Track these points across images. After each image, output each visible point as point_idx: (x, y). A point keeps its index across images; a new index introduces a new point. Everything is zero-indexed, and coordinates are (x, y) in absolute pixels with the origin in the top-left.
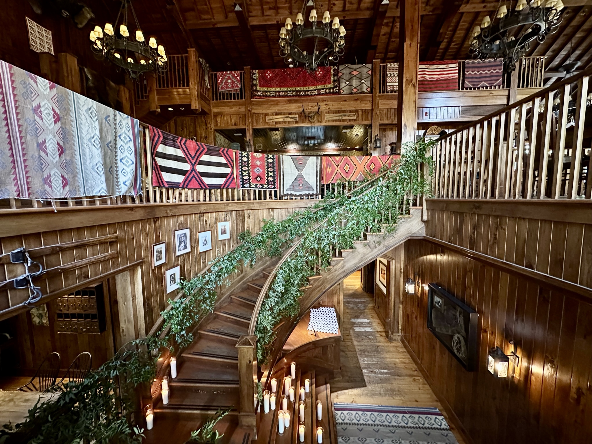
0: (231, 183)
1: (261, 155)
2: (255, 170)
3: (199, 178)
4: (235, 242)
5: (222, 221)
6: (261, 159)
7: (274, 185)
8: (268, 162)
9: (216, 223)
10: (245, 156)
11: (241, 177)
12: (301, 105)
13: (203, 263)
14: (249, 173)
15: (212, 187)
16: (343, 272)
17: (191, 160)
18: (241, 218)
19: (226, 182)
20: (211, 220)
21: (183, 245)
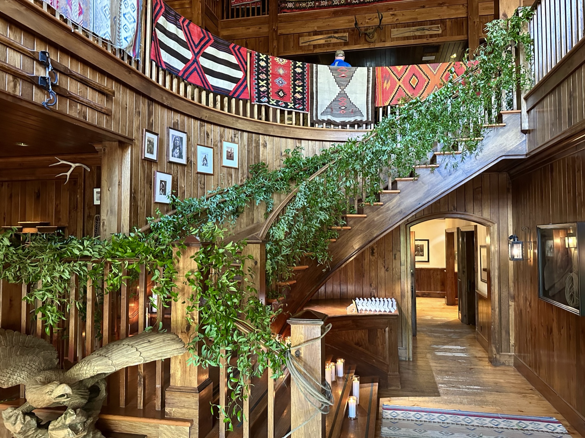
0: (242, 92)
1: (285, 61)
2: (277, 81)
3: (202, 73)
4: (245, 176)
5: (228, 141)
6: (284, 67)
7: (303, 105)
8: (295, 72)
9: (221, 141)
10: (263, 60)
11: (256, 87)
12: (353, 17)
13: (201, 188)
14: (267, 84)
15: (217, 91)
16: (400, 212)
17: (194, 48)
18: (254, 145)
19: (236, 90)
20: (215, 136)
21: (177, 151)
